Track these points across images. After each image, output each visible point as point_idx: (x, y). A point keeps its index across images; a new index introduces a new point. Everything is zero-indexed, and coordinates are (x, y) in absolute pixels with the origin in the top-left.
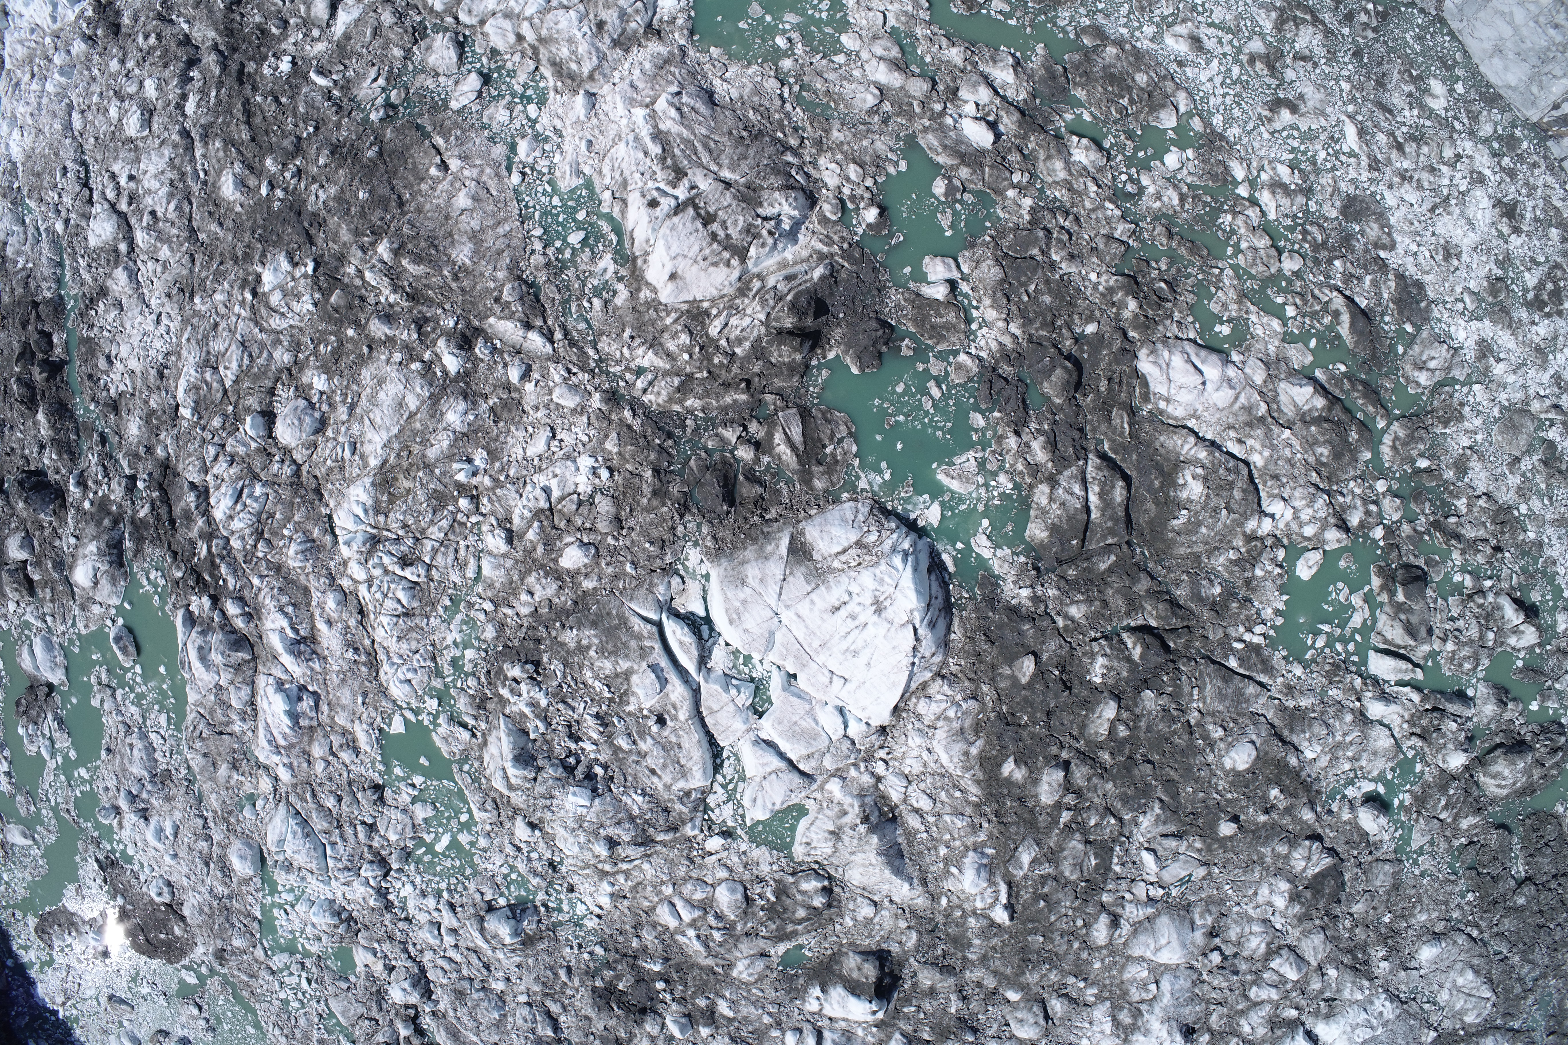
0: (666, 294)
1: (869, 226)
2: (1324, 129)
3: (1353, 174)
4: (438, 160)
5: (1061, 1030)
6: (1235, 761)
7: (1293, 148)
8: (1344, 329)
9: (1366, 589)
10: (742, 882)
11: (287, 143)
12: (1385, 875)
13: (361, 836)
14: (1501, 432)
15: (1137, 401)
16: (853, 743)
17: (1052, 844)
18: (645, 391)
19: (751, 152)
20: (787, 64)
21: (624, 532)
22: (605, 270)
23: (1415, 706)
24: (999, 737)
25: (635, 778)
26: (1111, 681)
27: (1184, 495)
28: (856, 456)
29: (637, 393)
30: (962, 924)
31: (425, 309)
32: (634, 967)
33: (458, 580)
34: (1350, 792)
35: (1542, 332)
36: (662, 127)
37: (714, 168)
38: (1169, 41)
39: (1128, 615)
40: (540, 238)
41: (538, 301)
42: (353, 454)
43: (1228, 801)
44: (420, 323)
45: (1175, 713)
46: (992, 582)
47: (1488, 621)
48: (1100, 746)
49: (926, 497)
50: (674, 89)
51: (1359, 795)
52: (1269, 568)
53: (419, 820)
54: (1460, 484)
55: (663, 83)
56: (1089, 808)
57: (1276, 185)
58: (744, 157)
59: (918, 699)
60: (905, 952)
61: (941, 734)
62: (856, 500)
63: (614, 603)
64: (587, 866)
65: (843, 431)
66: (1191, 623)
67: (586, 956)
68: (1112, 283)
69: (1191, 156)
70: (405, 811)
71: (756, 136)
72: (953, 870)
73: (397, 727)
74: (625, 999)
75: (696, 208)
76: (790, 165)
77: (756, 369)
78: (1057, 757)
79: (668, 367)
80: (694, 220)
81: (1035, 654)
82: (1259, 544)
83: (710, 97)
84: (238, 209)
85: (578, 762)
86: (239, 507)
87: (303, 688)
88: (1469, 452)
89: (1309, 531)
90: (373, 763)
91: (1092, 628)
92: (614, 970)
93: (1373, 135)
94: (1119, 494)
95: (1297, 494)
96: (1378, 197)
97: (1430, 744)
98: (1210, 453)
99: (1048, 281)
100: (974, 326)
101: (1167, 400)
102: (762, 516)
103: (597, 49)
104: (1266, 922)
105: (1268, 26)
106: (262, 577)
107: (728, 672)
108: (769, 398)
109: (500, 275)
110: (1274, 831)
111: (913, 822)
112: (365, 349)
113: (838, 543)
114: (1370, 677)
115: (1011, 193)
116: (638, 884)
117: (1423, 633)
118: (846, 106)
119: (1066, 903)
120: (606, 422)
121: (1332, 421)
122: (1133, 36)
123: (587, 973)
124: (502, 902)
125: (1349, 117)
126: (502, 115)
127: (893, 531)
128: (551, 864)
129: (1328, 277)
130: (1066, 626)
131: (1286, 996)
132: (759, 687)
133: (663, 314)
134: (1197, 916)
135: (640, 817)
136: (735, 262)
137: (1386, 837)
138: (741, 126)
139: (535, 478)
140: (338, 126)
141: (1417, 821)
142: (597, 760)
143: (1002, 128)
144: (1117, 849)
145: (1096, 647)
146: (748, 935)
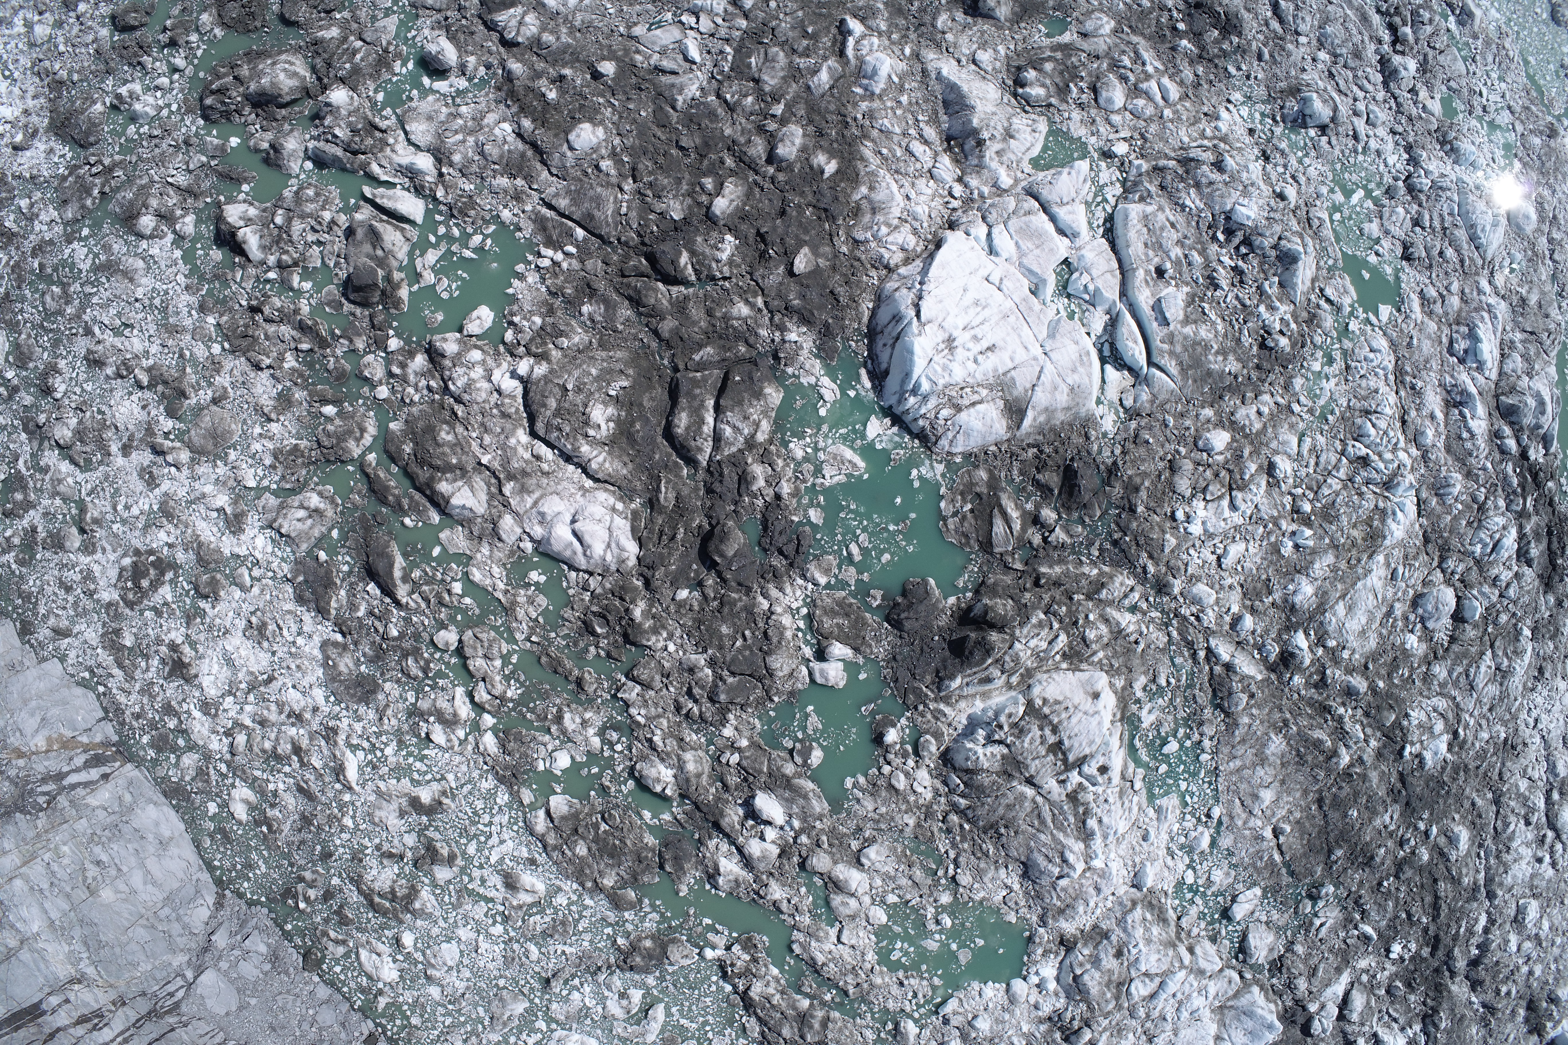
0: (1102, 680)
1: (894, 725)
2: (382, 778)
3: (358, 727)
4: (1282, 839)
6: (594, 133)
7: (421, 760)
8: (399, 562)
9: (416, 287)
10: (1099, 107)
11: (1408, 873)
13: (1427, 217)
14: (231, 433)
15: (645, 513)
16: (984, 218)
17: (794, 86)
18: (1132, 589)
19: (1001, 811)
20: (945, 898)
21: (1169, 457)
22: (1150, 712)
23: (377, 160)
24: (837, 198)
25: (1189, 223)
26: (715, 234)
27: (611, 411)
28: (943, 497)
29: (1139, 588)
30: (892, 25)
31: (1316, 697)
32: (1202, 48)
33: (1319, 437)
34: (462, 84)
35: (162, 535)
36: (1081, 845)
37: (1039, 799)
38: (541, 887)
39: (686, 298)
40: (1203, 751)
41: (1214, 691)
42: (1395, 569)
43: (603, 96)
44: (1322, 683)
45: (649, 193)
46: (824, 352)
47: (280, 236)
48: (733, 173)
49: (878, 447)
50: (1063, 883)
51: (452, 78)
52: (525, 323)
53: (1376, 221)
54: (288, 384)
55: (1071, 891)
56: (752, 114)
57: (449, 722)
58: (1010, 807)
59: (914, 250)
60: (949, 10)
61: (896, 212)
62: (949, 453)
63: (1188, 391)
64: (1240, 149)
65: (952, 523)
66: (620, 279)
67: (1244, 68)
68: (654, 638)
69: (541, 762)
70: (1387, 232)
71: (992, 827)
72: (896, 79)
73: (1385, 311)
74: (1213, 21)
75: (1065, 761)
76: (962, 795)
77: (1028, 595)
78: (779, 170)
79: (1108, 609)
80: (1070, 750)
81: (791, 272)
82: (534, 349)
83: (1028, 871)
84: (1457, 817)
85: (1237, 248)
86: (1497, 536)
87: (1462, 361)
88: (273, 416)
89: (476, 355)
90: (1408, 282)
91: (727, 290)
92: (1221, 49)
93: (326, 765)
94: (682, 421)
95: (484, 395)
96: (332, 699)
97: (366, 118)
98: (576, 449)
99: (721, 648)
100: (804, 611)
101: (613, 509)
102: (1041, 452)
103: (1125, 930)
105: (425, 894)
106: (1484, 469)
107: (1091, 308)
108: (1018, 566)
109: (1246, 720)
110: (555, 57)
111: (930, 132)
112: (1371, 666)
113: (978, 413)
114: (424, 197)
115: (744, 743)
116: (1193, 124)
117: (360, 233)
118: (895, 849)
119: (785, 26)
120: (1172, 563)
121: (431, 466)
122: (580, 896)
123: (1244, 51)
124: (1312, 132)
125: (350, 788)
126: (1218, 876)
127: (923, 416)
128: (1267, 158)
129: (408, 621)
130: (755, 297)
132: (1064, 289)
133: (1105, 661)
135: (1189, 185)
136: (1038, 702)
137: (426, 32)
138: (1004, 839)
139: (1241, 521)
140: (1361, 884)
141: (389, 43)
142: (1221, 247)
143: (741, 812)
144: (726, 69)
145: (726, 271)
146: (1097, 57)
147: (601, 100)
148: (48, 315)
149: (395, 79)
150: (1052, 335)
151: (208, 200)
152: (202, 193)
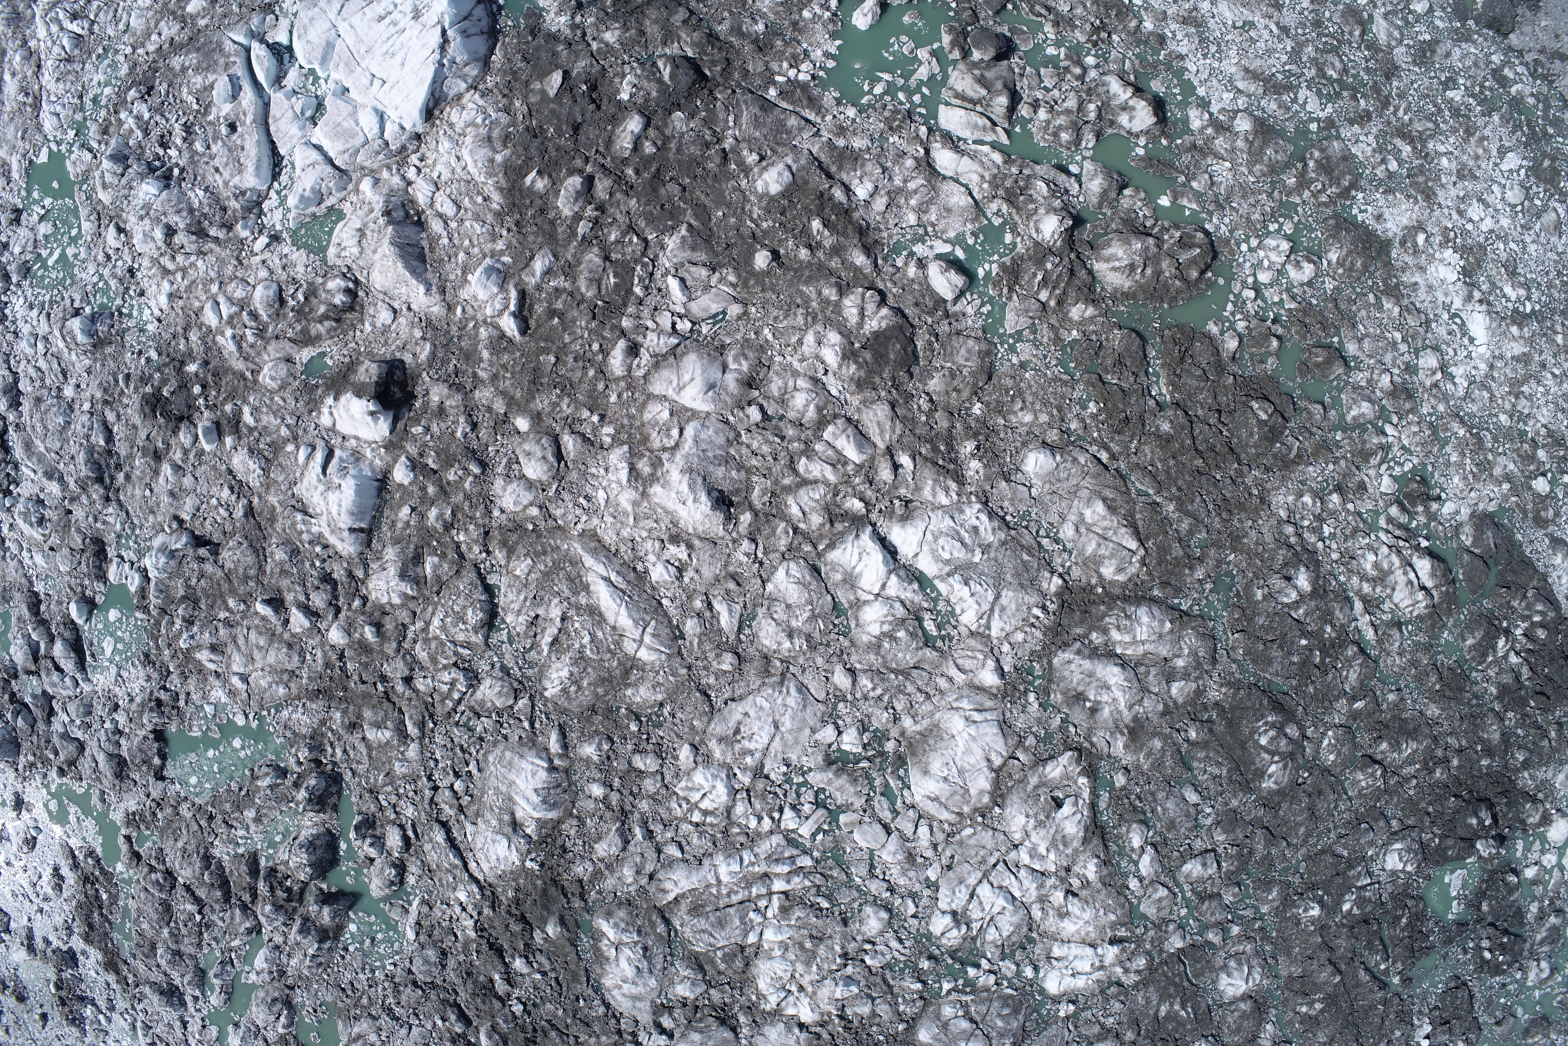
5: (574, 475)
6: (766, 183)
9: (936, 46)
10: (278, 283)
12: (969, 351)
16: (387, 144)
17: (569, 257)
23: (999, 167)
24: (525, 149)
25: (203, 178)
26: (640, 101)
30: (475, 337)
32: (179, 371)
33: (112, 33)
34: (919, 249)
39: (664, 44)
43: (765, 233)
45: (708, 138)
46: (536, 13)
47: (1089, 95)
48: (625, 161)
52: (819, 11)
53: (41, 236)
56: (611, 224)
59: (452, 108)
60: (418, 365)
61: (469, 142)
63: (218, 33)
64: (153, 264)
66: (731, 55)
67: (143, 361)
70: (32, 229)
74: (167, 406)
78: (581, 171)
81: (565, 70)
85: (162, 164)
90: (19, 190)
91: (626, 53)
92: (162, 373)
104: (816, 381)
110: (820, 274)
111: (436, 226)
114: (941, 131)
116: (193, 283)
119: (582, 323)
123: (141, 380)
124: (88, 310)
128: (131, 271)
130: (599, 48)
131: (847, 480)
134: (730, 359)
135: (199, 211)
137: (970, 310)
141: (1010, 298)
142: (177, 165)
144: (639, 268)
145: (627, 68)
146: (277, 338)
147: (765, 225)
148: (1335, 50)
149: (996, 257)
150: (329, 46)
151: (1179, 141)
152: (1189, 150)
